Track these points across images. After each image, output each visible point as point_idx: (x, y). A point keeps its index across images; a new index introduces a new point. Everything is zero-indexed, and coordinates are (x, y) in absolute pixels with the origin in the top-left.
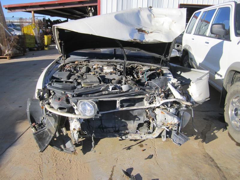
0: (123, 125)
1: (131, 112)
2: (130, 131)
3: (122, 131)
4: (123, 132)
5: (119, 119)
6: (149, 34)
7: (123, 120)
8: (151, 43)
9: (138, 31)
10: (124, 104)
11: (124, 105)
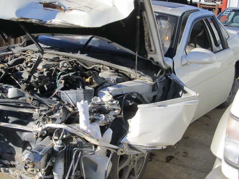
0: (9, 151)
1: (18, 133)
2: (16, 163)
3: (5, 160)
4: (6, 162)
5: (6, 140)
6: (66, 12)
7: (10, 144)
8: (58, 27)
9: (44, 7)
10: (9, 117)
11: (9, 119)
